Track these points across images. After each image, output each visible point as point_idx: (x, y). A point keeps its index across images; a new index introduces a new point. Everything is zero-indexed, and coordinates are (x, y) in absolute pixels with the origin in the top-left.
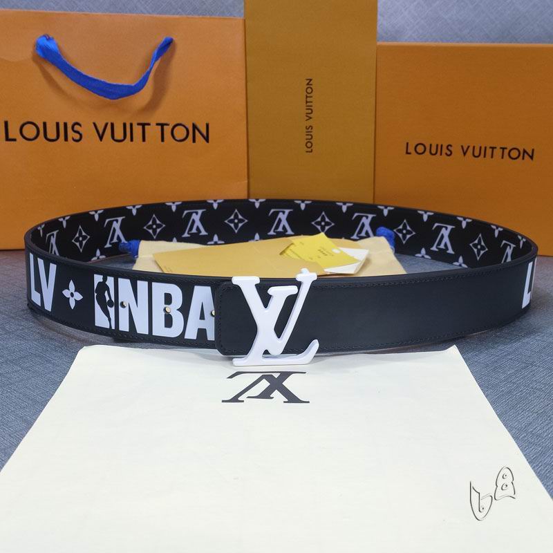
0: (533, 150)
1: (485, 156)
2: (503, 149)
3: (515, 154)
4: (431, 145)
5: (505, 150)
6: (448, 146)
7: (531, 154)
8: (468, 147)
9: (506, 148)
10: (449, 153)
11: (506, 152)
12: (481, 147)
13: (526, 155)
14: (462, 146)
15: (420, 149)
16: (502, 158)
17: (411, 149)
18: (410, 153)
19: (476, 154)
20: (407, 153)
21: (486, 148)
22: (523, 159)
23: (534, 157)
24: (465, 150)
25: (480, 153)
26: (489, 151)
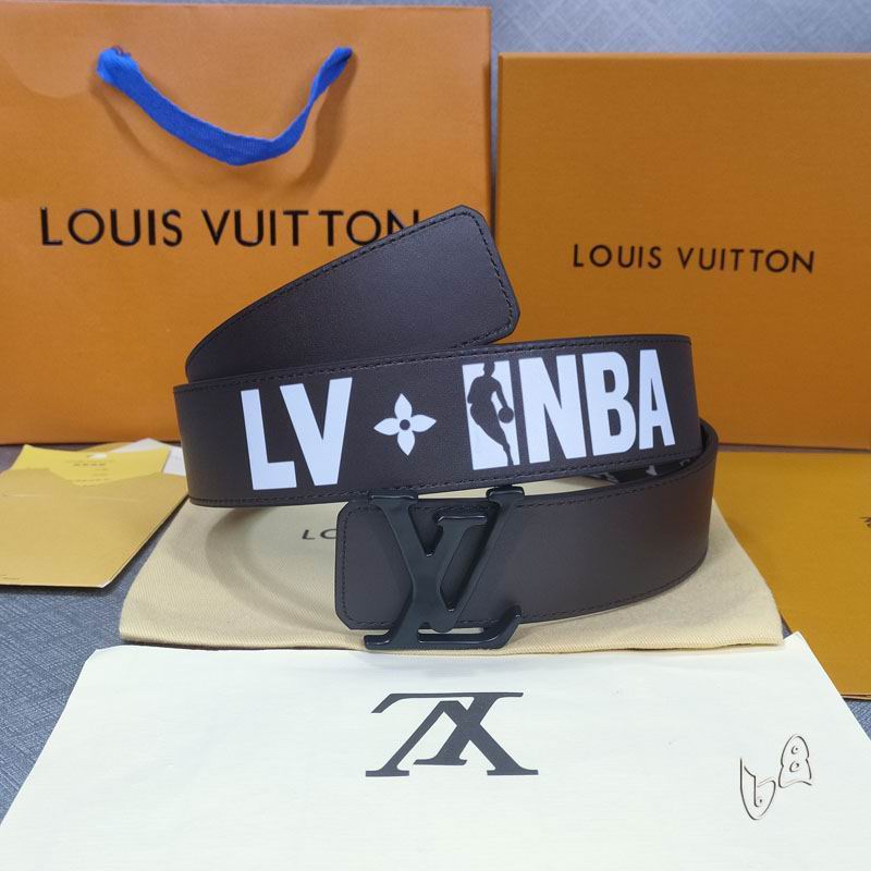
0: (812, 254)
1: (722, 267)
2: (757, 252)
3: (777, 261)
4: (620, 248)
5: (760, 255)
6: (653, 249)
7: (807, 261)
8: (692, 250)
9: (762, 251)
10: (655, 262)
11: (762, 258)
12: (714, 251)
13: (798, 262)
14: (679, 250)
15: (601, 256)
16: (755, 268)
17: (584, 257)
18: (581, 265)
19: (707, 262)
20: (576, 264)
21: (723, 251)
22: (794, 270)
23: (814, 267)
24: (685, 255)
25: (713, 261)
26: (730, 257)
